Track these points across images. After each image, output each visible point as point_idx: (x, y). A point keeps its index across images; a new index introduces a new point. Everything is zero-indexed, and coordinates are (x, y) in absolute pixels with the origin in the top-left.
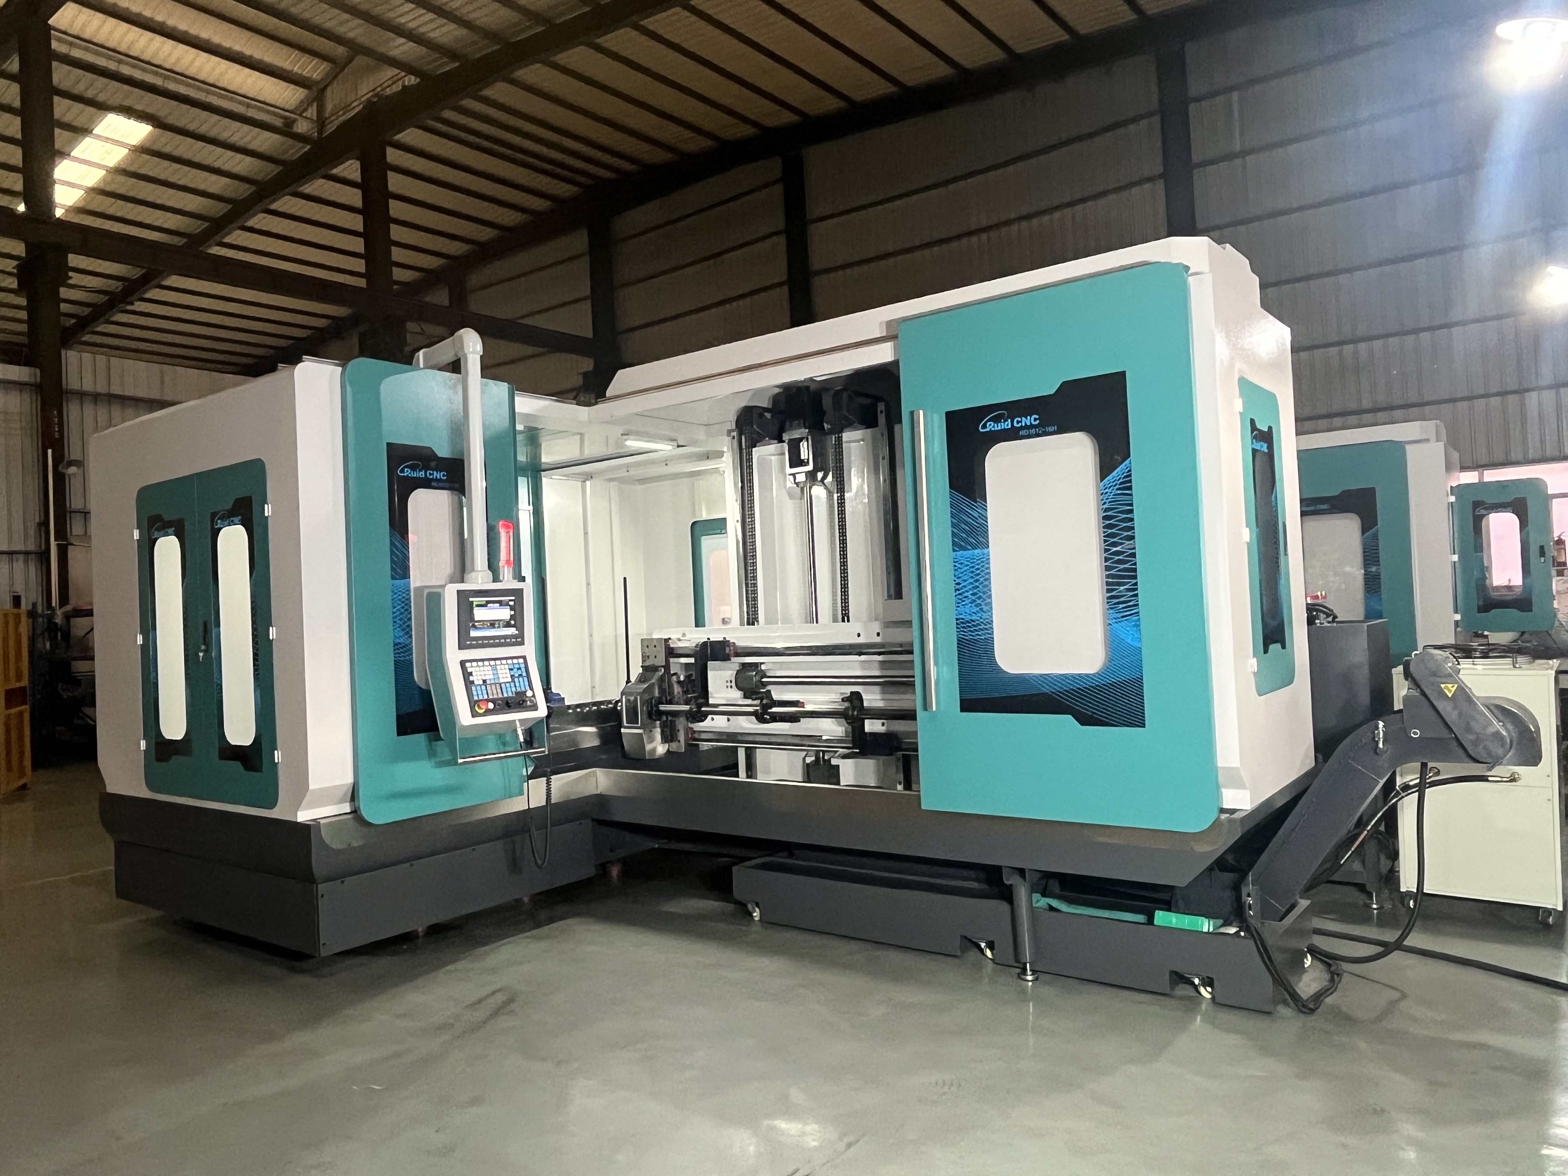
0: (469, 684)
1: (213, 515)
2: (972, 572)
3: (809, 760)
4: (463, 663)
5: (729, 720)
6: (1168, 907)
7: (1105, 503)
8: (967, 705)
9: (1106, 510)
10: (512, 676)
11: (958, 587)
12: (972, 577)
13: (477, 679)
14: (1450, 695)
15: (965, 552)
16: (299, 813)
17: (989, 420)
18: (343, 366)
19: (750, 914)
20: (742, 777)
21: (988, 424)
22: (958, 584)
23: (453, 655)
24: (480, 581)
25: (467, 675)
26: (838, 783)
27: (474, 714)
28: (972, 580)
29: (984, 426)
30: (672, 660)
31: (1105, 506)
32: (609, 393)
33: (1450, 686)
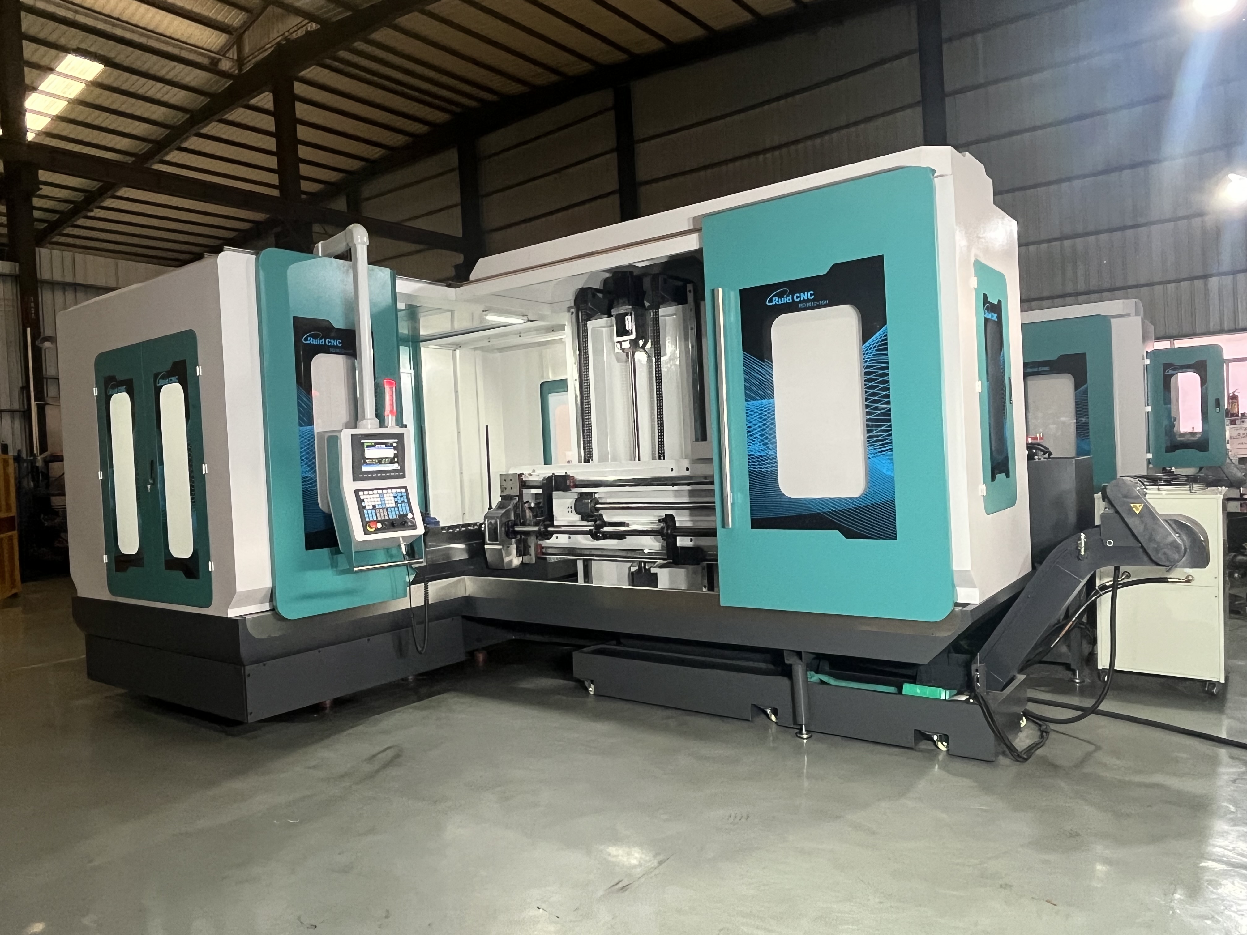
0: (361, 508)
1: (156, 376)
2: (760, 418)
3: (633, 569)
4: (356, 492)
5: (570, 538)
6: (913, 680)
7: (866, 362)
8: (757, 523)
9: (867, 367)
10: (396, 502)
11: (749, 429)
12: (760, 422)
13: (368, 505)
14: (1138, 512)
15: (755, 402)
16: (229, 611)
17: (774, 296)
18: (257, 254)
19: (586, 689)
20: (581, 582)
21: (774, 299)
22: (750, 427)
23: (349, 486)
24: (369, 427)
25: (360, 501)
26: (657, 587)
27: (366, 532)
28: (760, 424)
29: (771, 301)
30: (524, 491)
31: (867, 364)
32: (472, 277)
33: (1138, 505)
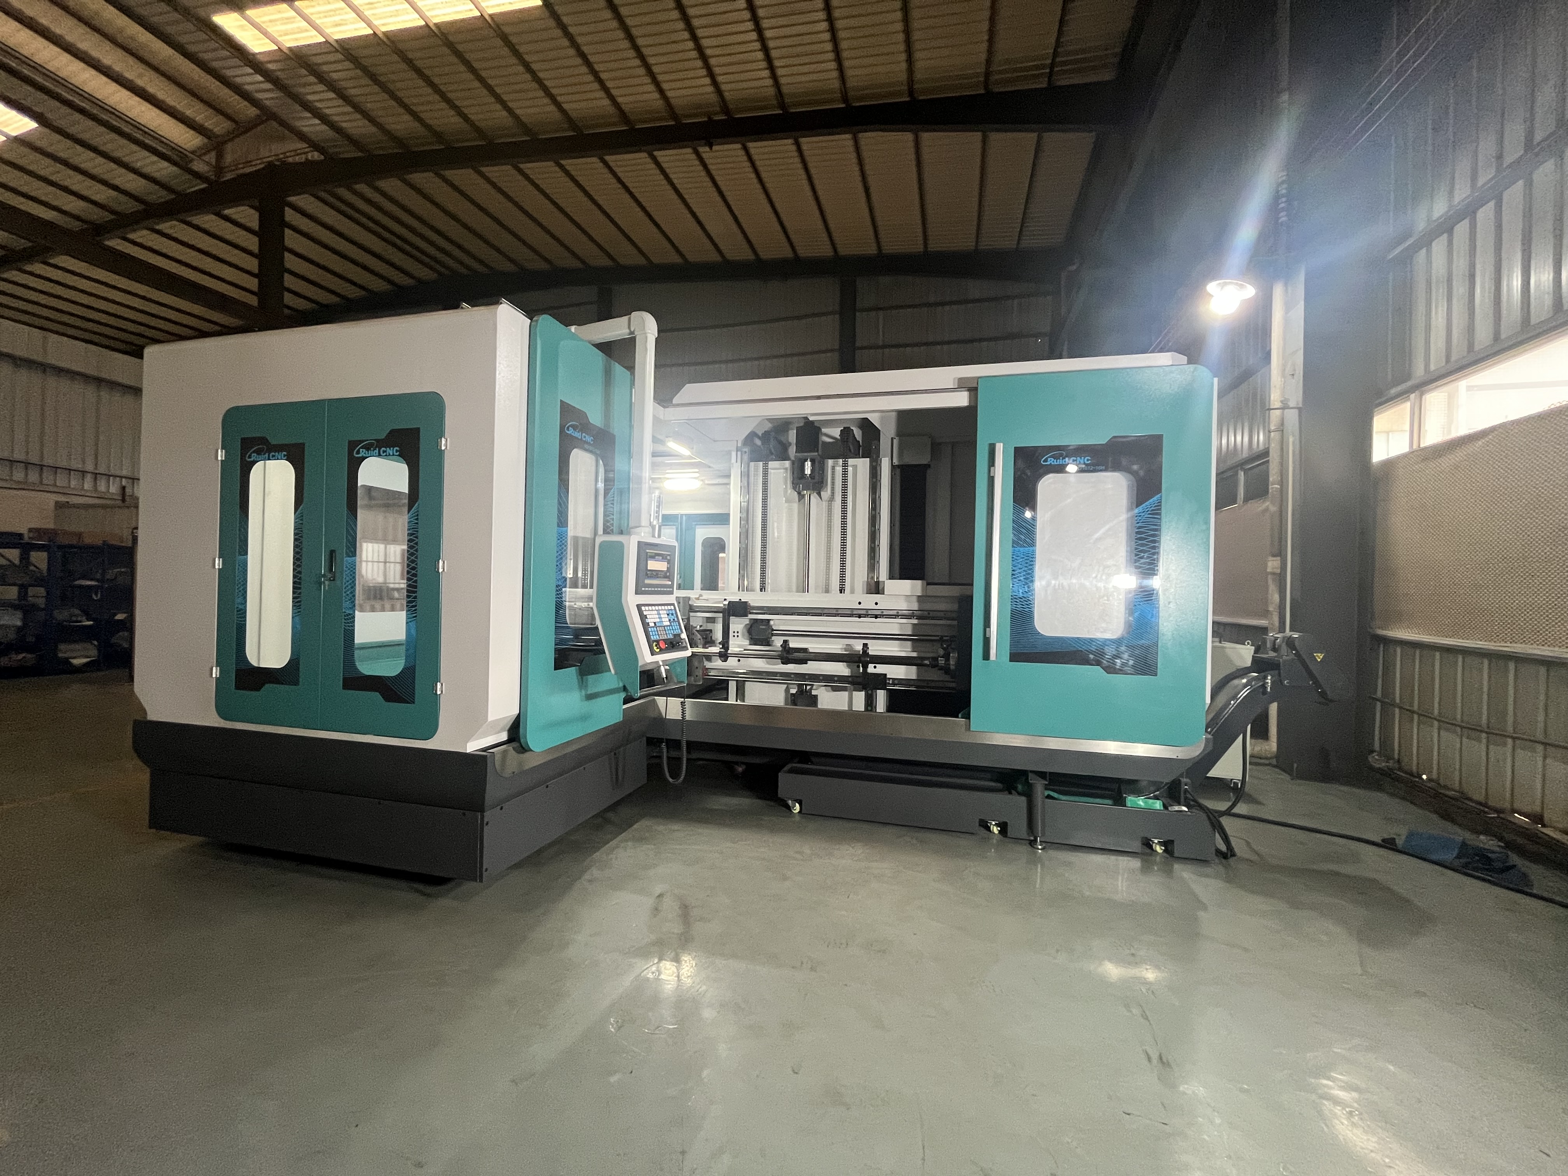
0: (645, 625)
1: (353, 445)
2: (1027, 563)
3: (793, 691)
4: (639, 607)
7: (1138, 523)
8: (1015, 657)
9: (1140, 528)
10: (670, 620)
11: (1014, 573)
12: (1026, 567)
13: (650, 621)
14: (1319, 660)
15: (1021, 549)
16: (468, 745)
17: (1049, 457)
18: (531, 319)
21: (1049, 459)
22: (1013, 570)
23: (631, 600)
24: (643, 534)
25: (643, 618)
27: (653, 653)
28: (1026, 569)
29: (1046, 461)
31: (1138, 525)
32: (675, 401)
33: (1319, 654)
